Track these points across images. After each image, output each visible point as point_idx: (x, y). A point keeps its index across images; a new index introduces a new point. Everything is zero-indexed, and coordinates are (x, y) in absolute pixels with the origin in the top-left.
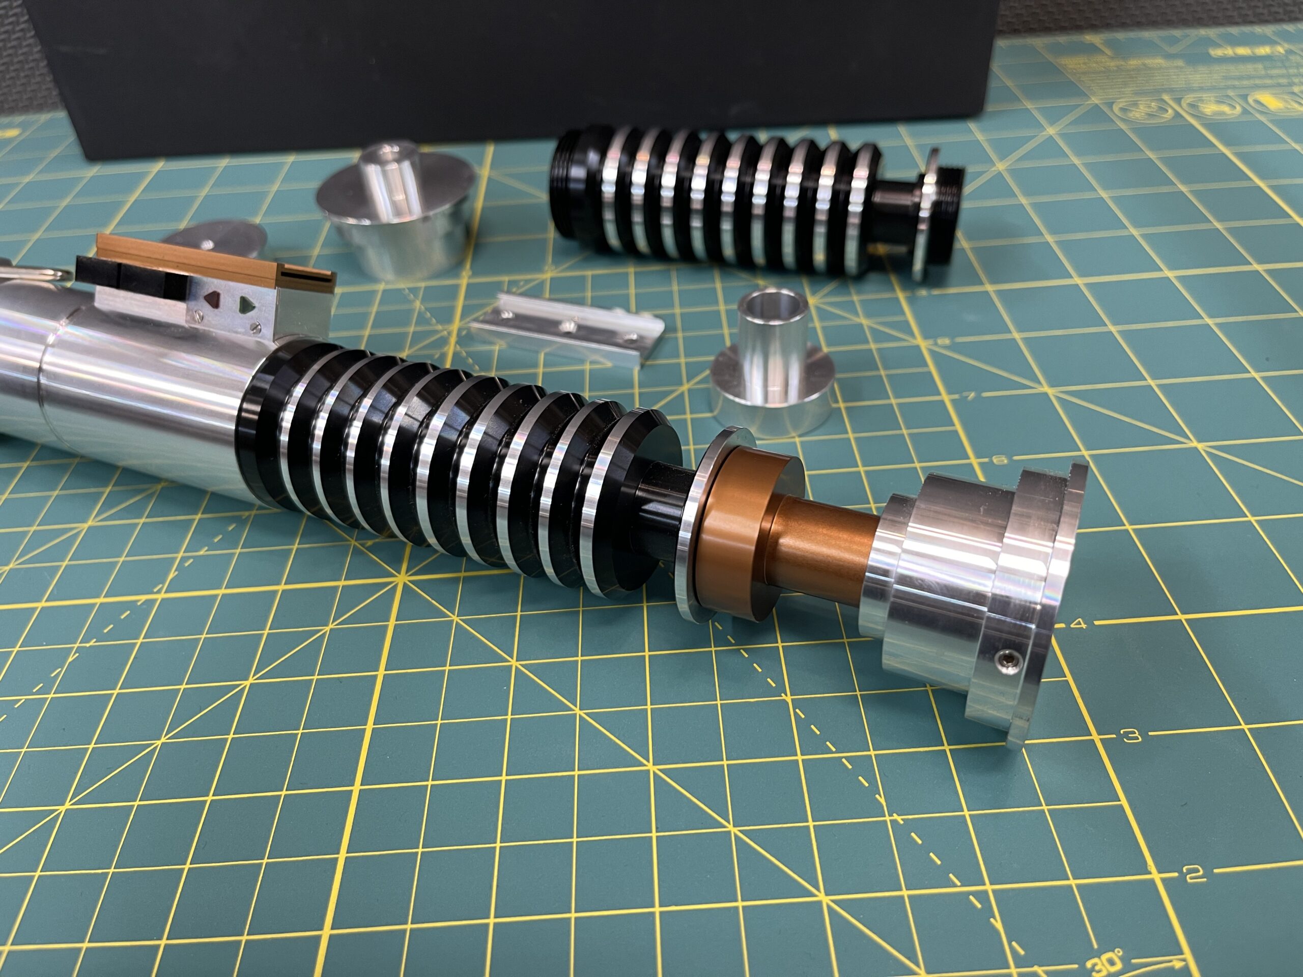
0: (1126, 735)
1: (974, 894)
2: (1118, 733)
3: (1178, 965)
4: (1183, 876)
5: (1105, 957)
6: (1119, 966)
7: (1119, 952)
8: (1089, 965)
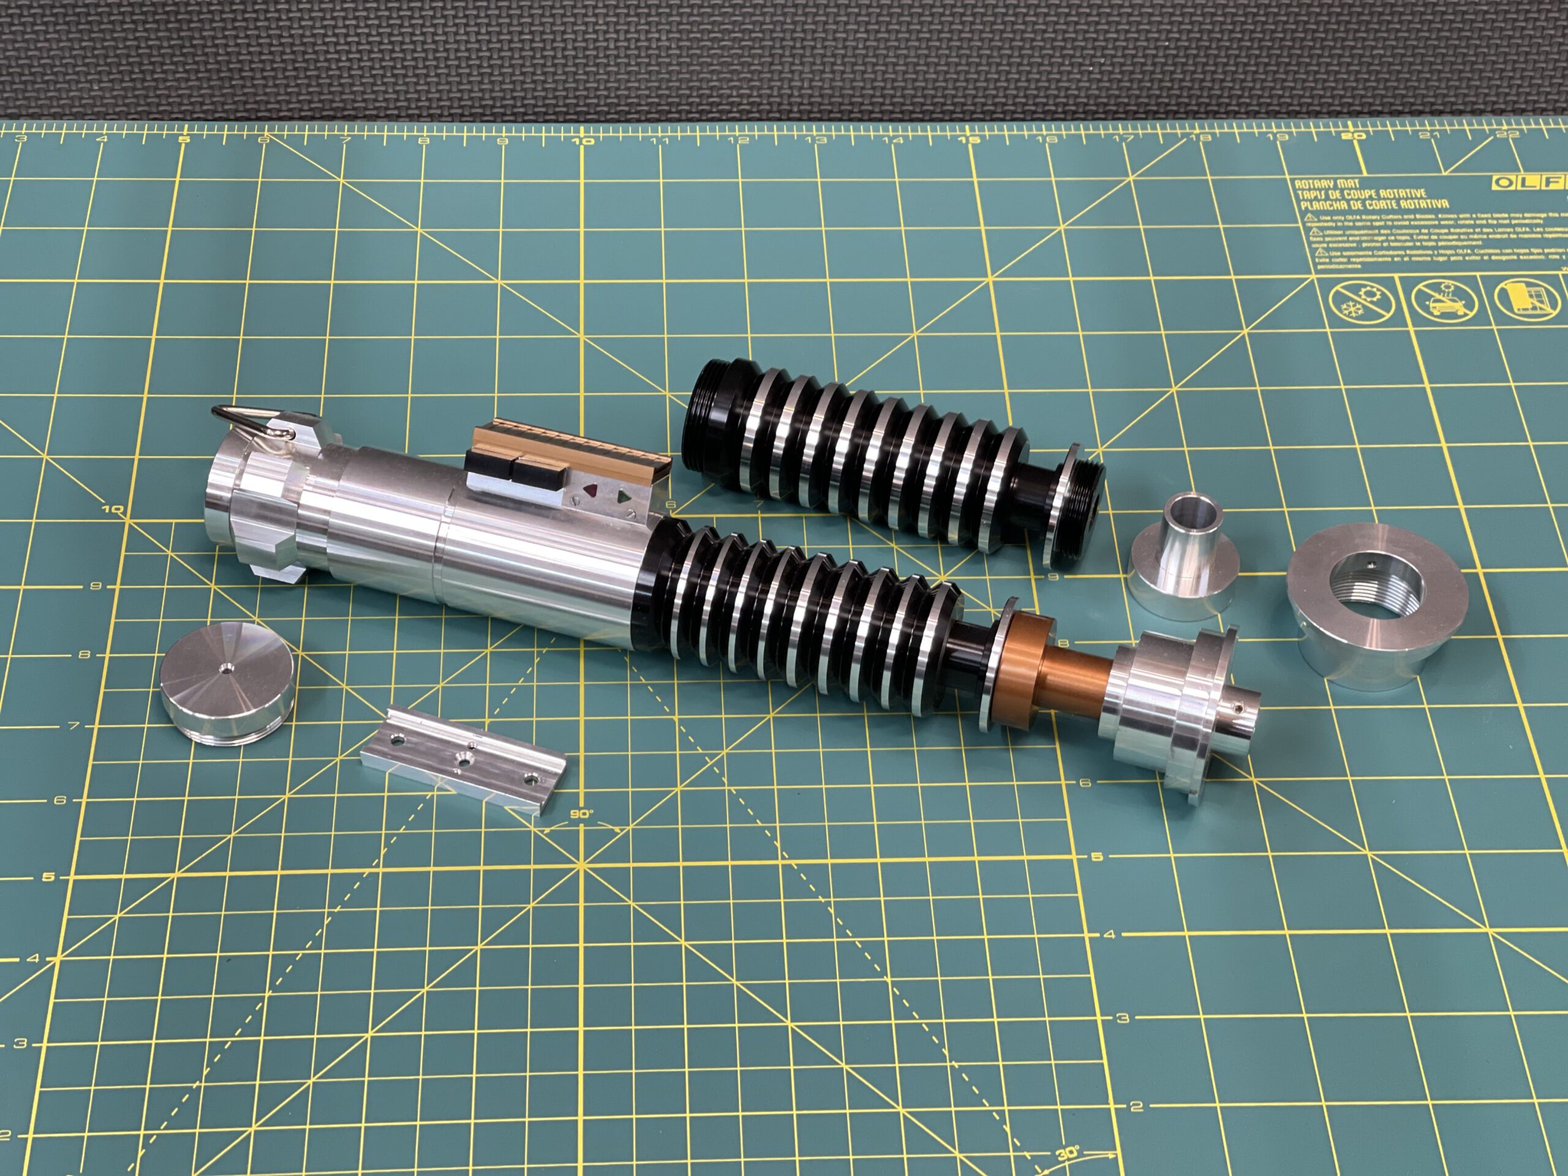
0: (1120, 1018)
1: (997, 1112)
2: (1114, 1016)
3: (1111, 1156)
4: (1129, 1107)
5: (1068, 1149)
6: (1075, 1154)
7: (1077, 1147)
8: (1057, 1153)
